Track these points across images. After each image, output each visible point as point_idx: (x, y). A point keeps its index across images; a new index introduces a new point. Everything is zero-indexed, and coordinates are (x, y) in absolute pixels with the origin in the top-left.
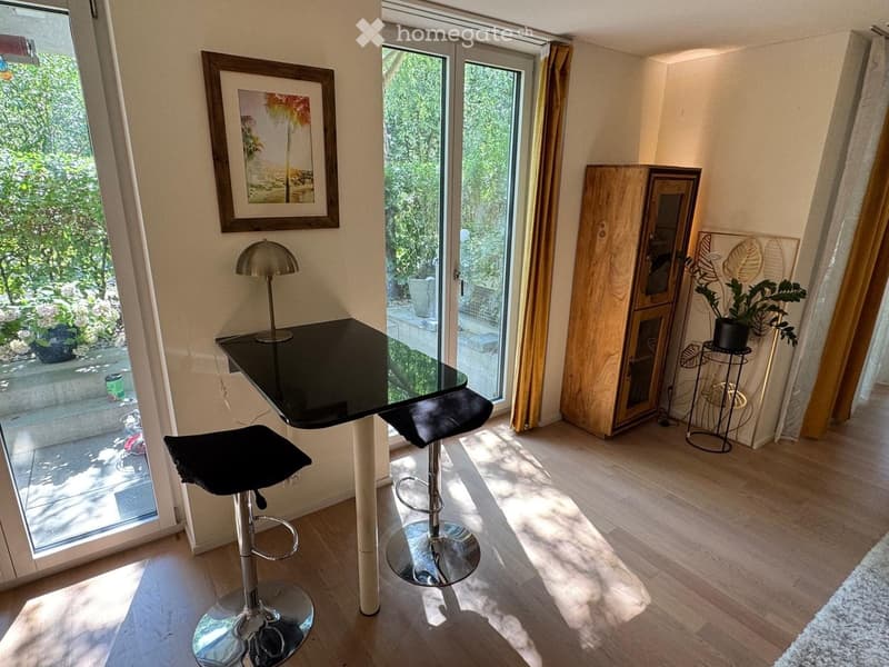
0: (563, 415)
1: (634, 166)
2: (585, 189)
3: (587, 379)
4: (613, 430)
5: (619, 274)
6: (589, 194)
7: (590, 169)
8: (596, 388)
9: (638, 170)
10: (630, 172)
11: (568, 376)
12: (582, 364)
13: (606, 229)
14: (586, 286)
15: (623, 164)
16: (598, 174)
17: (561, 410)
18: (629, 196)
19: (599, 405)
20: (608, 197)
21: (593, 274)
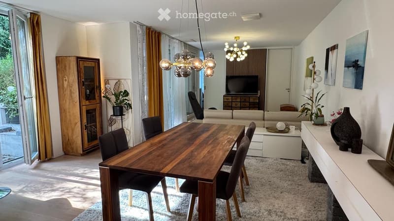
0: (64, 152)
1: (72, 56)
2: (57, 65)
3: (70, 135)
4: (83, 151)
5: (74, 93)
6: (58, 67)
7: (57, 58)
8: (74, 137)
9: (73, 58)
10: (70, 58)
11: (63, 136)
12: (68, 129)
13: (66, 78)
14: (63, 100)
15: (68, 55)
16: (60, 60)
17: (63, 150)
18: (71, 66)
19: (76, 143)
20: (65, 67)
21: (65, 95)
